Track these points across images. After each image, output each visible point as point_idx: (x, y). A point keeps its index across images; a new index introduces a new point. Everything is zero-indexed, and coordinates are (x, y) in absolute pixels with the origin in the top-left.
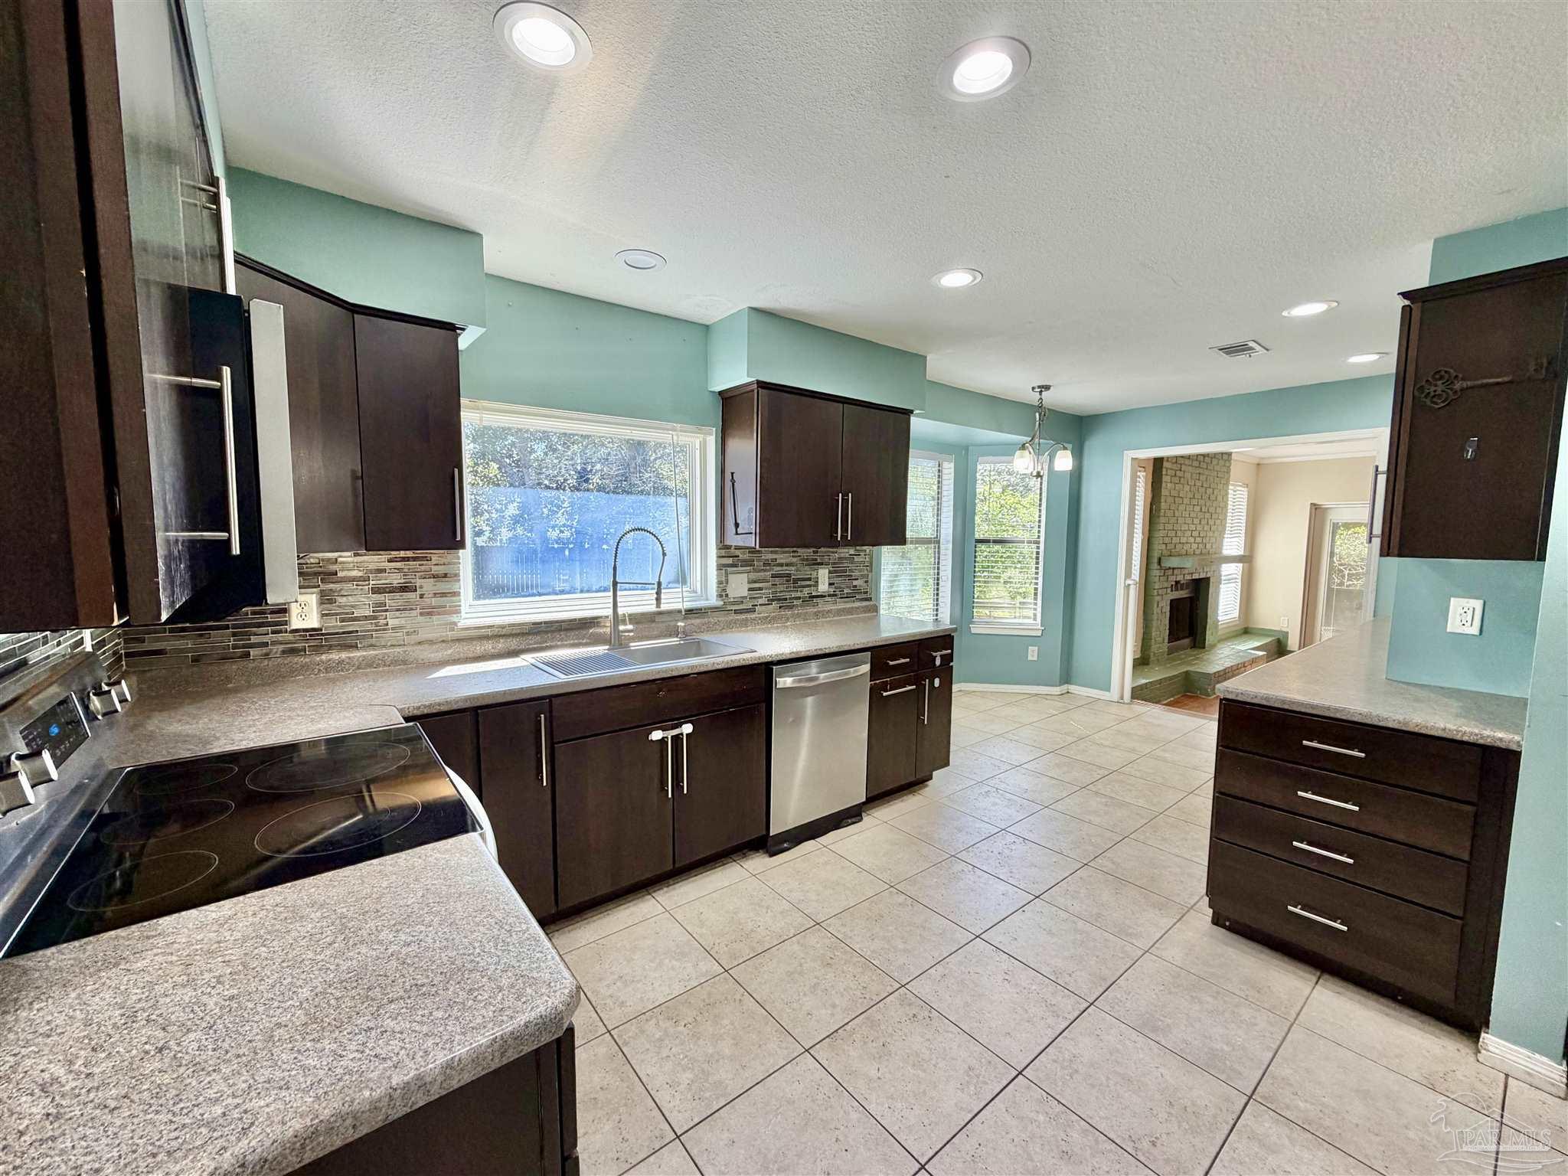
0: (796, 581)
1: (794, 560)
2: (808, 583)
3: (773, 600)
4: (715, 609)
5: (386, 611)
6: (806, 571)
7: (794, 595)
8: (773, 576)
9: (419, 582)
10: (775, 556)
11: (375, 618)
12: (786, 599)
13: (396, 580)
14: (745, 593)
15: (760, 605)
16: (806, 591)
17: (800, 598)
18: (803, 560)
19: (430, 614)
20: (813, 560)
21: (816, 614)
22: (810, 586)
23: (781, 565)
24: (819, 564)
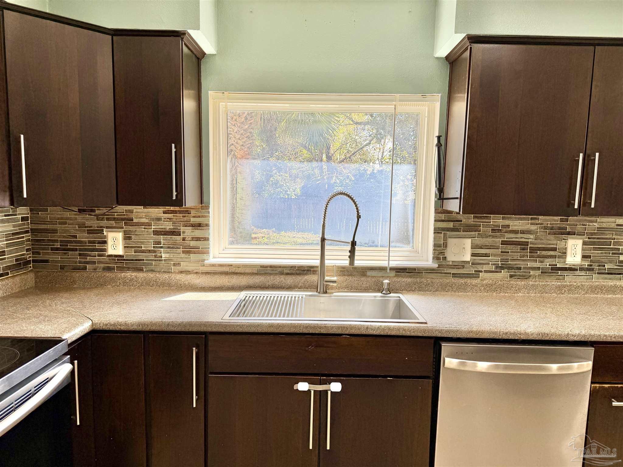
0: (533, 250)
1: (533, 228)
2: (552, 253)
3: (502, 268)
4: (430, 271)
5: (161, 247)
6: (552, 241)
7: (530, 264)
8: (503, 243)
9: (182, 229)
10: (507, 222)
11: (155, 252)
12: (520, 268)
13: (169, 226)
14: (468, 257)
15: (485, 271)
16: (547, 263)
17: (538, 268)
18: (545, 228)
19: (189, 252)
20: (560, 228)
21: (559, 288)
22: (555, 257)
23: (516, 232)
24: (569, 233)
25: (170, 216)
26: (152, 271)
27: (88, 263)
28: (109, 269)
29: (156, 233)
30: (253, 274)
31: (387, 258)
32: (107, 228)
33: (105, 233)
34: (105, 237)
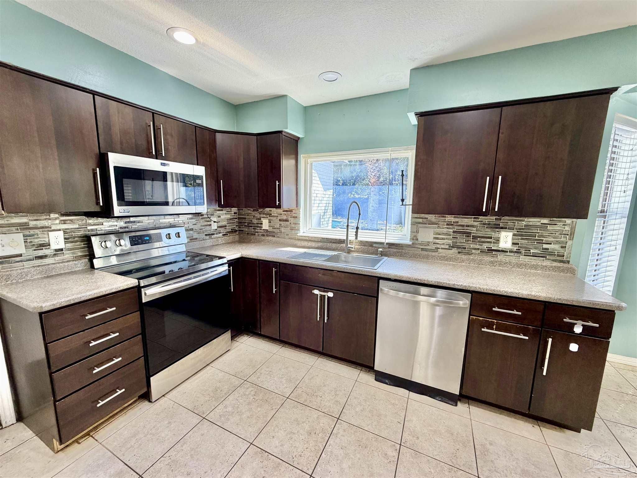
0: (475, 238)
1: (476, 224)
2: (489, 240)
3: (454, 247)
4: (408, 246)
5: (282, 227)
6: (489, 232)
7: (472, 246)
8: (454, 232)
9: (290, 219)
10: (457, 220)
11: (279, 229)
12: (465, 248)
13: (285, 217)
14: (431, 240)
15: (442, 248)
16: (485, 246)
17: (478, 249)
18: (484, 224)
19: (292, 230)
20: (495, 224)
21: (492, 262)
22: (491, 242)
23: (463, 226)
24: (502, 228)
25: (285, 213)
26: (278, 237)
27: (256, 232)
28: (263, 235)
29: (280, 220)
30: (318, 241)
31: (384, 238)
32: (263, 217)
33: (262, 220)
34: (262, 221)
